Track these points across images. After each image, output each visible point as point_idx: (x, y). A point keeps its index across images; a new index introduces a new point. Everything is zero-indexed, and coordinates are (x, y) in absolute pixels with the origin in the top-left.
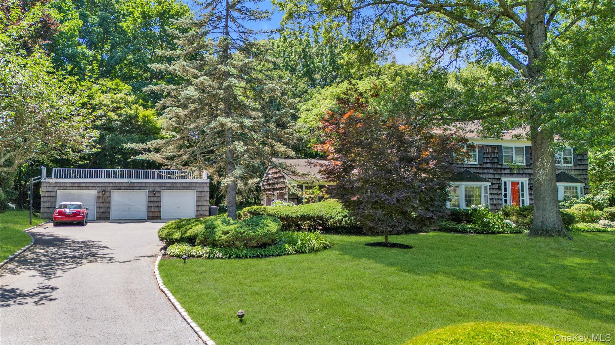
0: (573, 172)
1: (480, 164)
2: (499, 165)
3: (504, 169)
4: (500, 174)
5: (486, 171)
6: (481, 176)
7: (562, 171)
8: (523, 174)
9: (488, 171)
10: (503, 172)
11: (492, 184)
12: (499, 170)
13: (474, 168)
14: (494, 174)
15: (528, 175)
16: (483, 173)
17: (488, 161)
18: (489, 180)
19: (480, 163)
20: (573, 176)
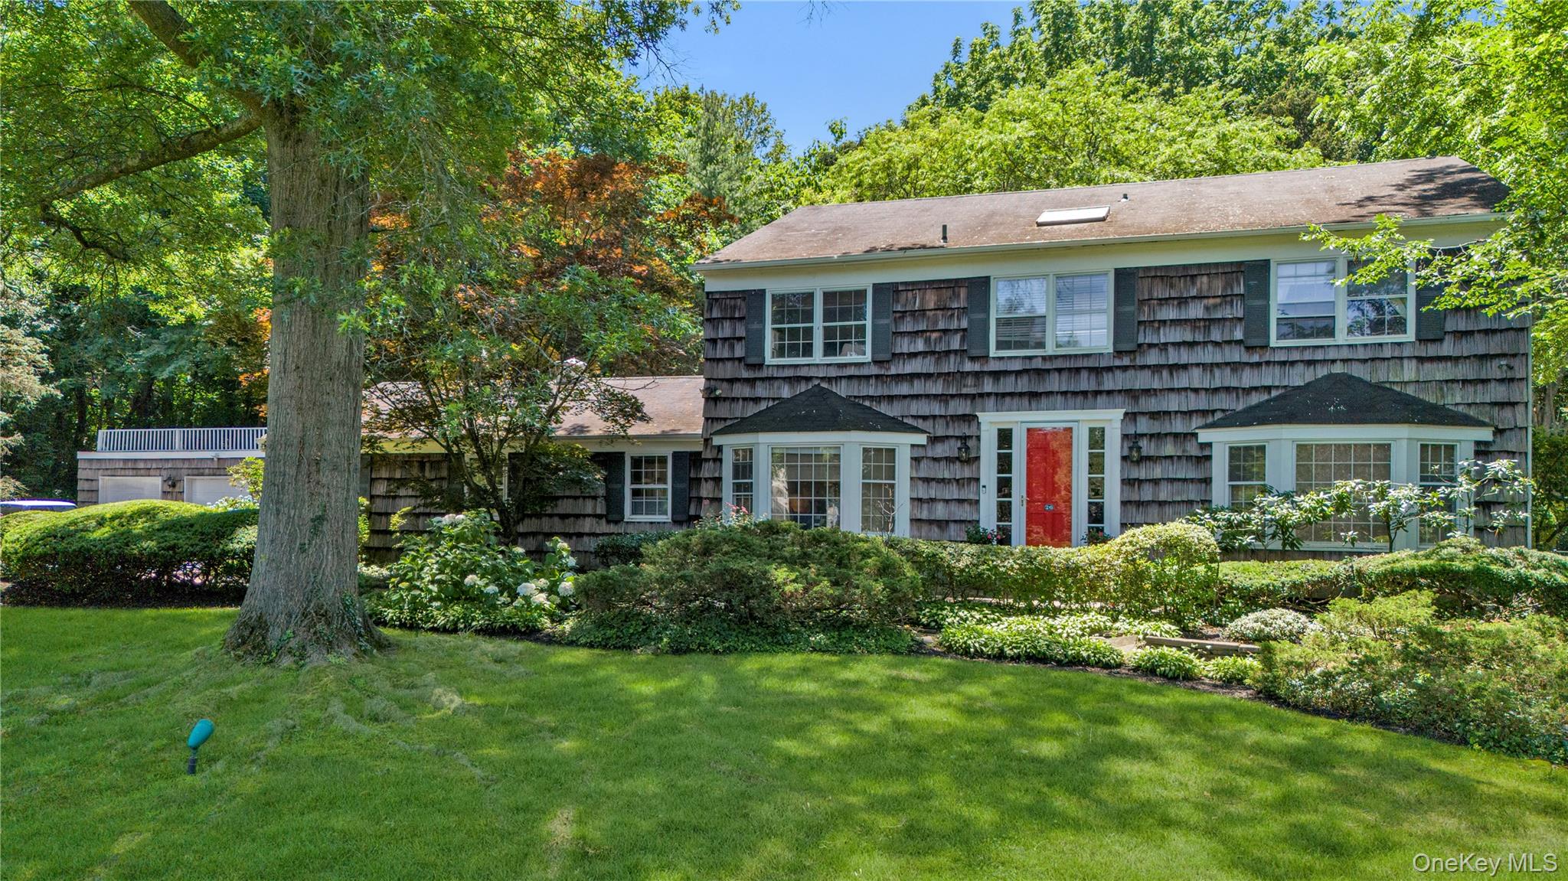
0: (1409, 371)
1: (875, 362)
2: (973, 359)
3: (996, 375)
4: (973, 397)
5: (904, 389)
6: (884, 408)
7: (1338, 369)
8: (1097, 393)
9: (918, 387)
10: (988, 386)
11: (934, 440)
12: (970, 381)
13: (850, 377)
14: (943, 398)
15: (1119, 399)
16: (891, 398)
17: (920, 346)
18: (920, 424)
19: (881, 357)
20: (1410, 391)
